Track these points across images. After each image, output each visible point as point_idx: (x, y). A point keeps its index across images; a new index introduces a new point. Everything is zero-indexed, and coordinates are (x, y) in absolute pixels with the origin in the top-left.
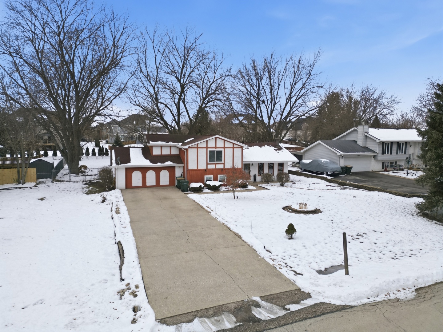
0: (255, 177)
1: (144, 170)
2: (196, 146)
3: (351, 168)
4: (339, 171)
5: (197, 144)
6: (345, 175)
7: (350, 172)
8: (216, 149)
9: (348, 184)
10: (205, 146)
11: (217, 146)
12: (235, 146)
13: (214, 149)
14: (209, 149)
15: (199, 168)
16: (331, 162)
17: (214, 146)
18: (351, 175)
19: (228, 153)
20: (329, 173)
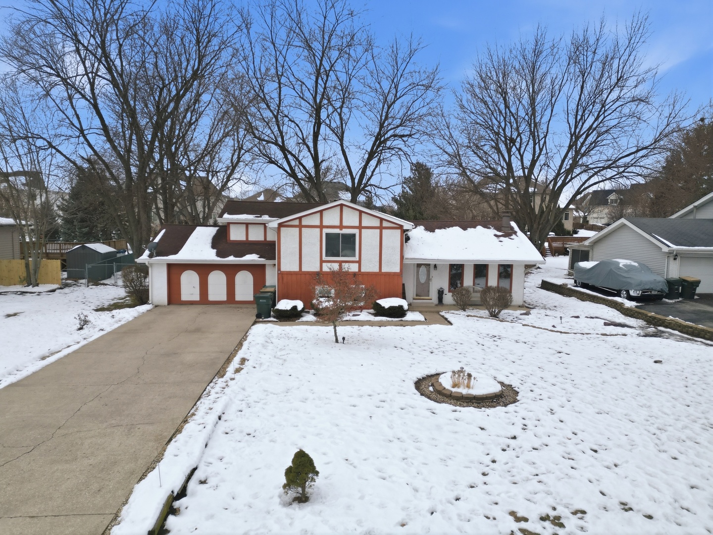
0: (441, 293)
1: (203, 269)
2: (297, 223)
3: (697, 283)
4: (658, 289)
5: (300, 218)
6: (680, 299)
7: (694, 294)
8: (341, 230)
9: (670, 323)
10: (318, 223)
11: (345, 224)
12: (385, 224)
13: (337, 231)
14: (325, 231)
15: (303, 269)
16: (644, 267)
17: (337, 223)
18: (696, 301)
19: (368, 240)
20: (632, 293)
